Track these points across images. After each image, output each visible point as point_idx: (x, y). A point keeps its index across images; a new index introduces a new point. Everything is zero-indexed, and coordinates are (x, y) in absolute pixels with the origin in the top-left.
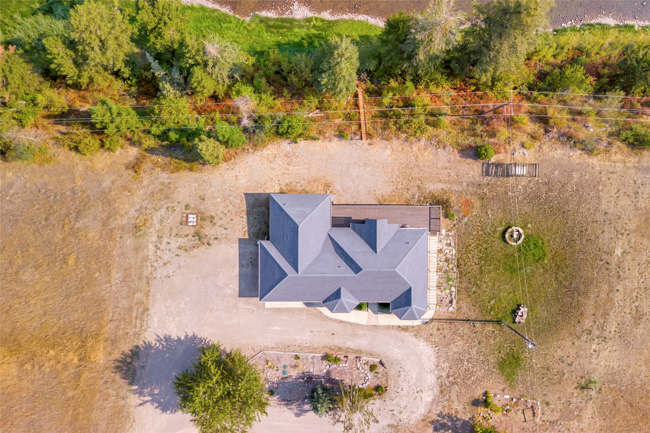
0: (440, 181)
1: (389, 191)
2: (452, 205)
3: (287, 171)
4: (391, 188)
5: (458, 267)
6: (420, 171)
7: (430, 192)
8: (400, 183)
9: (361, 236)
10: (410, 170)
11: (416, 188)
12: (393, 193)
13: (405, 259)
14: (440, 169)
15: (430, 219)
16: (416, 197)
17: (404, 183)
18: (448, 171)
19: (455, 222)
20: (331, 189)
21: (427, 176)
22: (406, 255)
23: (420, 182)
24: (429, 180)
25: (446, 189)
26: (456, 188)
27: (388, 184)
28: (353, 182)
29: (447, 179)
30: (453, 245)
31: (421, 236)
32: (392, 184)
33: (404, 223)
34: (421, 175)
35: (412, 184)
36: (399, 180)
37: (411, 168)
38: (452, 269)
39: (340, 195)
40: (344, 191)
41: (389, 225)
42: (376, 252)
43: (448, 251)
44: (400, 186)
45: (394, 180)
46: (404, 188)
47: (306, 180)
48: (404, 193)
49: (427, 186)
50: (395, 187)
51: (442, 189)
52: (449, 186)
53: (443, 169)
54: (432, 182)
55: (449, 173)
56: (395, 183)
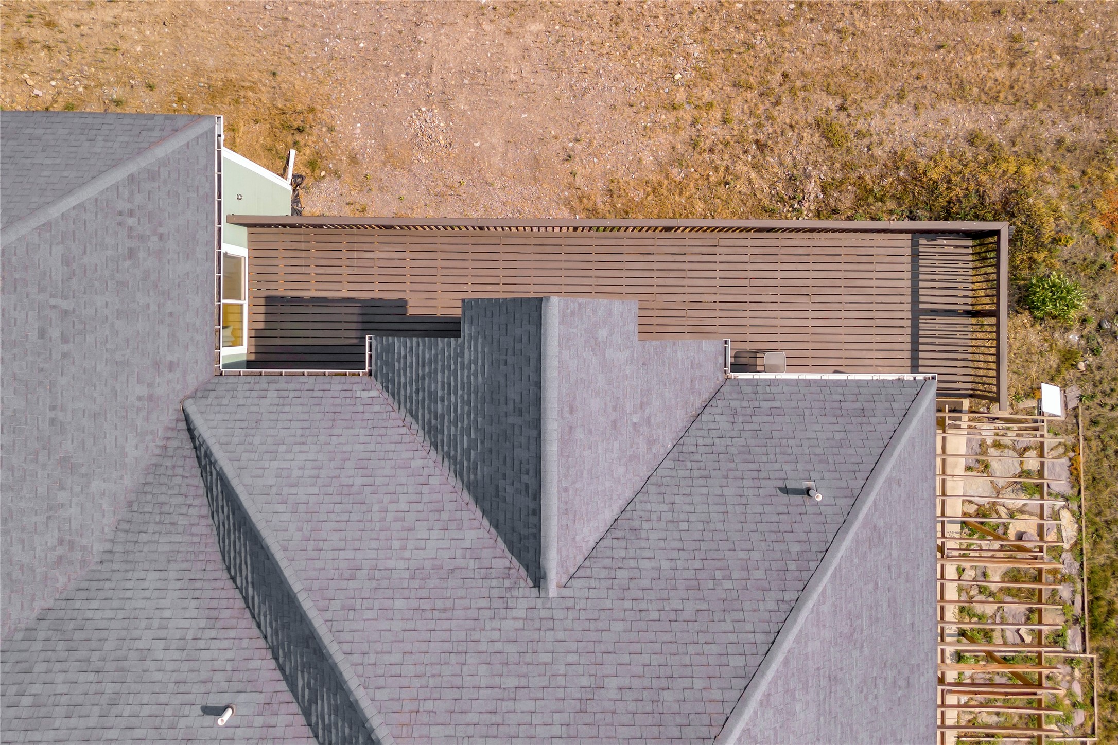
0: (959, 91)
1: (648, 159)
2: (1049, 230)
3: (40, 33)
4: (664, 139)
5: (1096, 626)
6: (831, 37)
7: (896, 159)
8: (717, 114)
9: (433, 433)
10: (772, 34)
11: (811, 138)
12: (676, 173)
13: (788, 642)
14: (954, 16)
15: (917, 313)
16: (812, 188)
17: (736, 113)
18: (1010, 26)
19: (1074, 337)
20: (309, 140)
21: (875, 62)
22: (793, 608)
23: (832, 103)
24: (890, 89)
25: (998, 137)
26: (1062, 128)
27: (645, 120)
28: (445, 105)
29: (1000, 74)
30: (1060, 482)
31: (894, 435)
32: (666, 117)
33: (753, 340)
34: (837, 61)
35: (783, 115)
36: (707, 95)
37: (780, 24)
38: (1058, 638)
39: (364, 184)
40: (390, 158)
41: (653, 344)
42: (538, 579)
43: (1026, 525)
44: (713, 131)
45: (681, 96)
46: (741, 140)
47: (164, 89)
48: (740, 167)
49: (876, 123)
50: (684, 135)
51: (972, 139)
52: (1016, 119)
53: (978, 17)
54: (911, 98)
55: (1014, 39)
56: (687, 114)
